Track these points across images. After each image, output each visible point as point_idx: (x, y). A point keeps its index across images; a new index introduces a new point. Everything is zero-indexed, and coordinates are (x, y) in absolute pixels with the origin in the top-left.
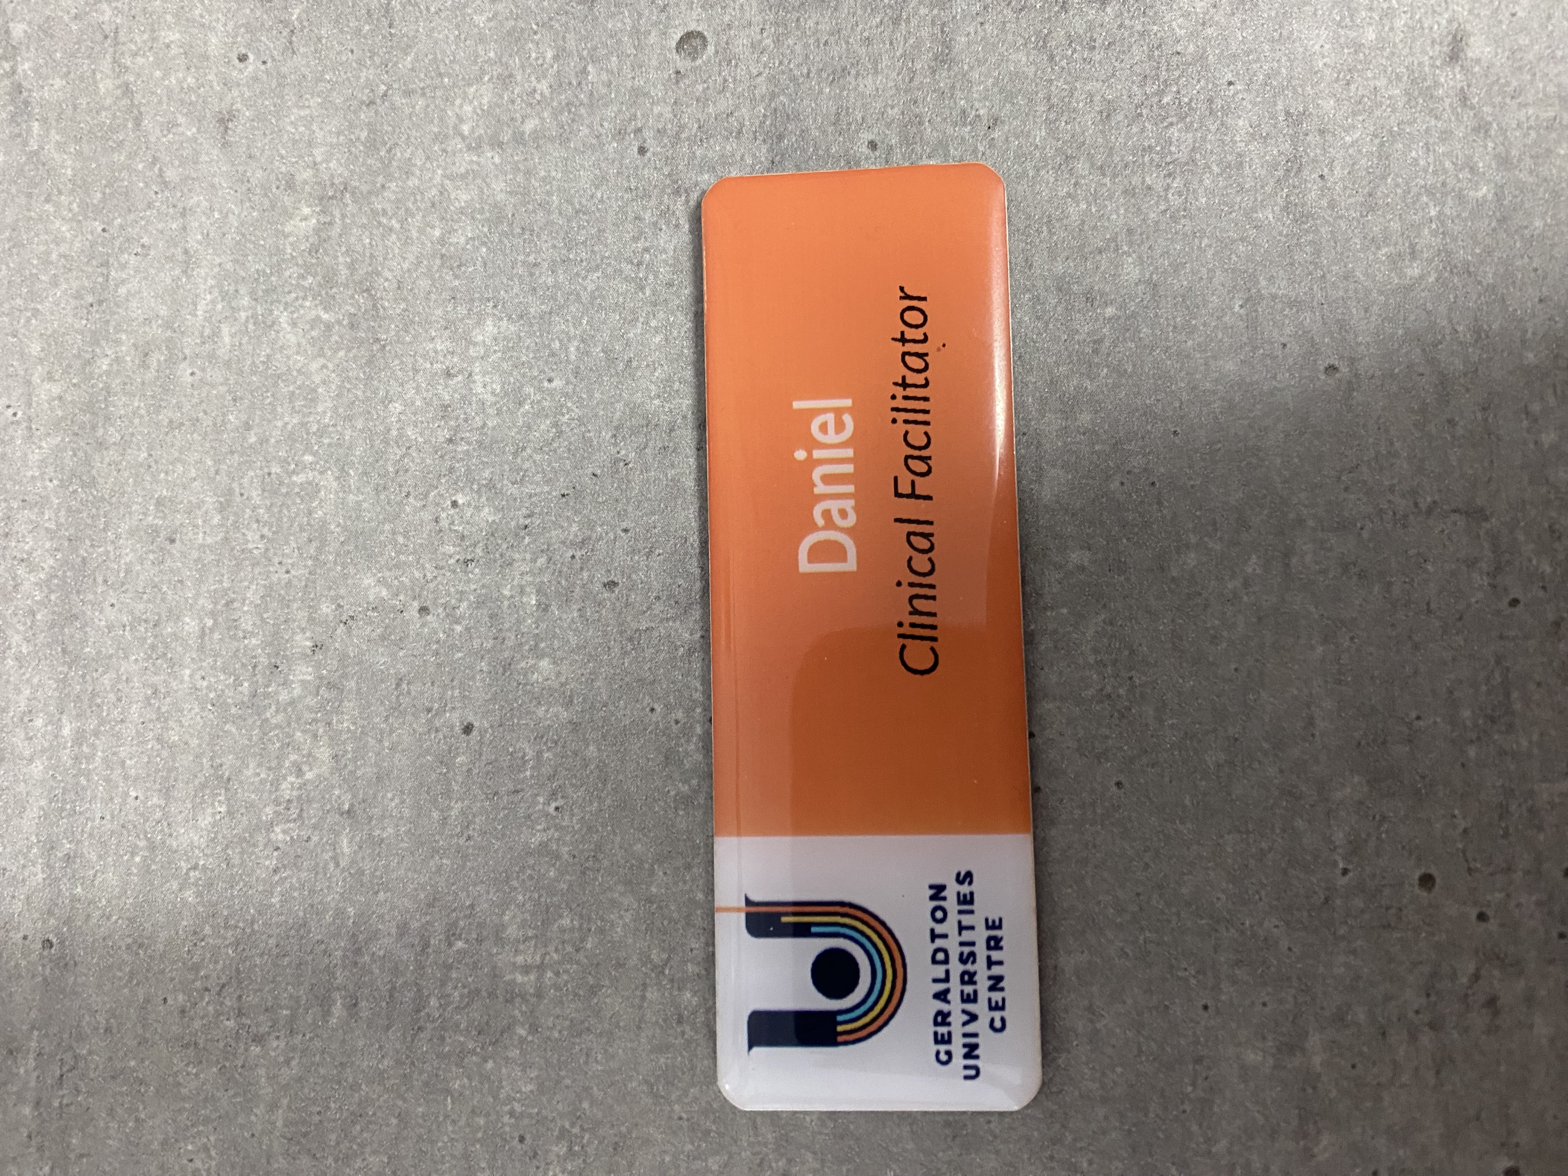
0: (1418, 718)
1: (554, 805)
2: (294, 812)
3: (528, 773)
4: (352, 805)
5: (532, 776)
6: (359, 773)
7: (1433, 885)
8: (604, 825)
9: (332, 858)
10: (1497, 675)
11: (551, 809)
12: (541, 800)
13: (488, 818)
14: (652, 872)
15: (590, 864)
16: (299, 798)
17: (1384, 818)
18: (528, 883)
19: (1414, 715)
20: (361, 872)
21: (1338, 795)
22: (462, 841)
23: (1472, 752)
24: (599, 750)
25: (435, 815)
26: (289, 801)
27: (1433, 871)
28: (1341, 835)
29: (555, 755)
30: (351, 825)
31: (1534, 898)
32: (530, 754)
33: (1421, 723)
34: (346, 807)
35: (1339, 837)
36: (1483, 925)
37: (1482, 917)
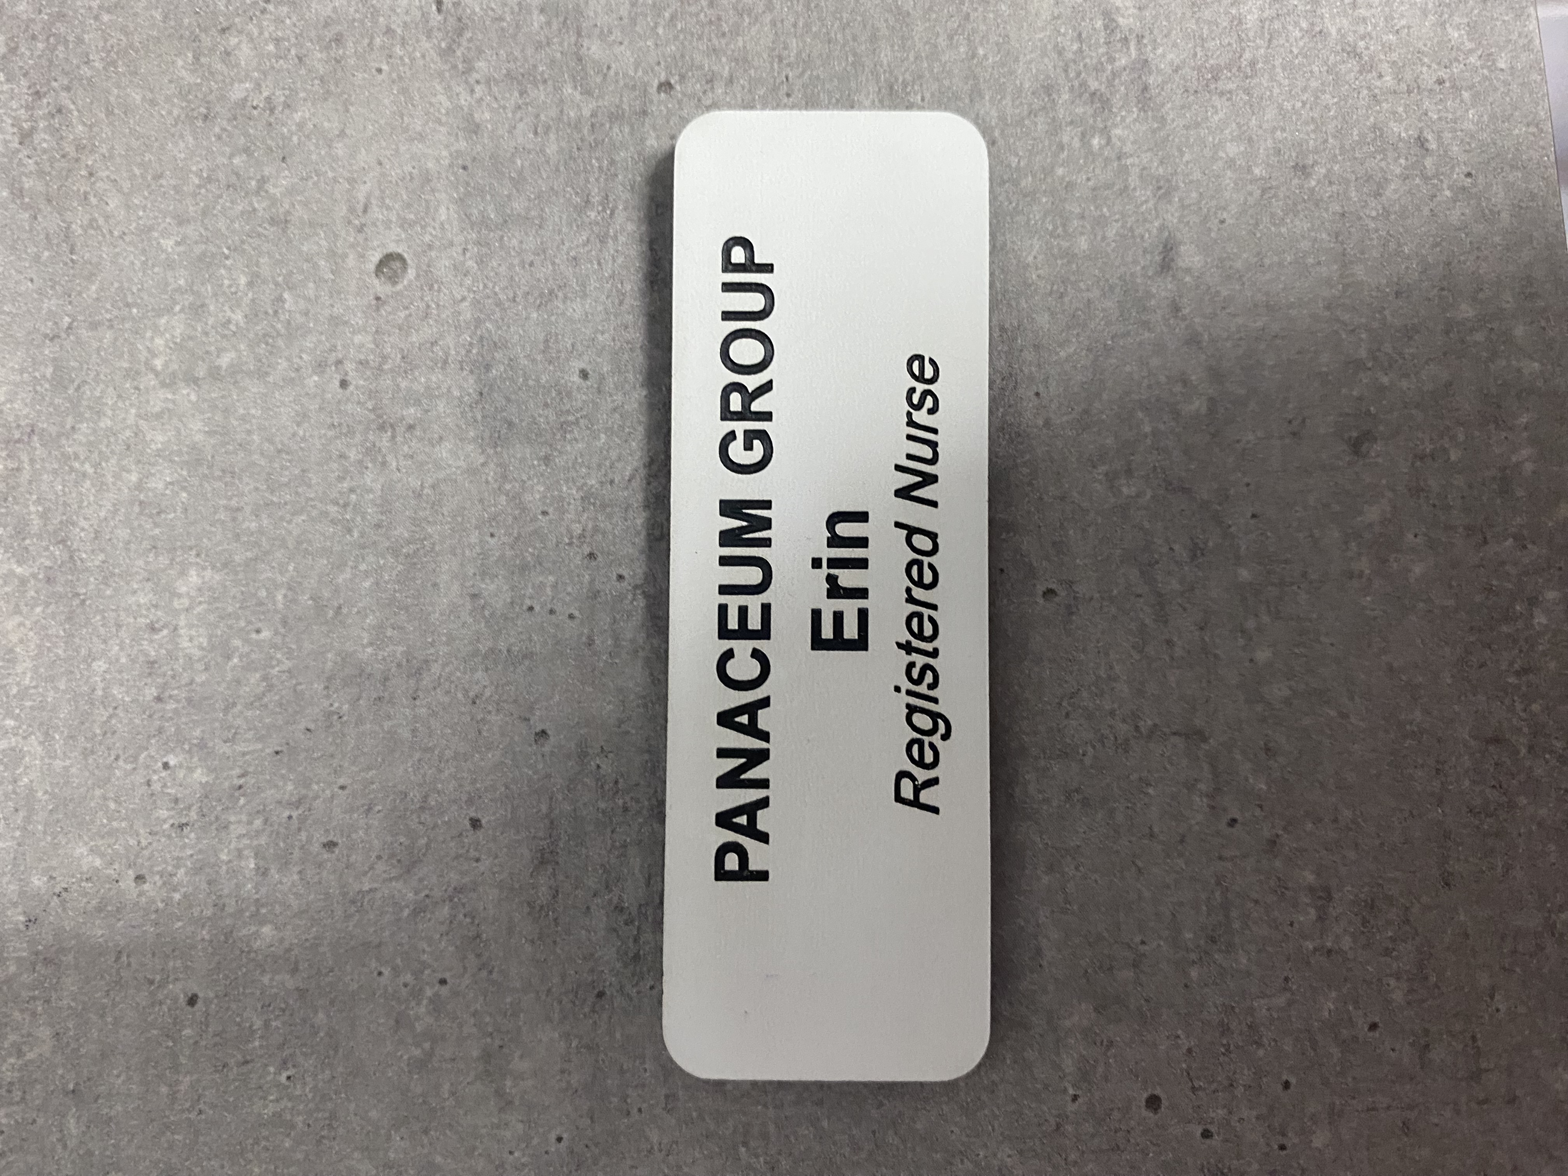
0: (1143, 943)
1: (285, 1075)
2: (17, 1095)
3: (257, 1043)
4: (77, 1084)
5: (261, 1046)
6: (83, 1051)
7: (1159, 1107)
8: (336, 1093)
9: (59, 1140)
10: (1218, 894)
11: (283, 1078)
12: (272, 1069)
13: (218, 1090)
14: (389, 1138)
15: (324, 1133)
16: (21, 1080)
17: (1111, 1043)
18: (264, 1155)
19: (1138, 939)
20: (90, 1153)
21: (1068, 1023)
22: (192, 1116)
23: (1194, 973)
24: (328, 1016)
25: (164, 1090)
26: (11, 1084)
27: (1158, 1091)
28: (1069, 1062)
29: (284, 1023)
30: (76, 1106)
31: (1254, 1113)
32: (258, 1024)
33: (1146, 948)
34: (71, 1086)
35: (1069, 1064)
36: (1208, 1141)
37: (1206, 1134)
